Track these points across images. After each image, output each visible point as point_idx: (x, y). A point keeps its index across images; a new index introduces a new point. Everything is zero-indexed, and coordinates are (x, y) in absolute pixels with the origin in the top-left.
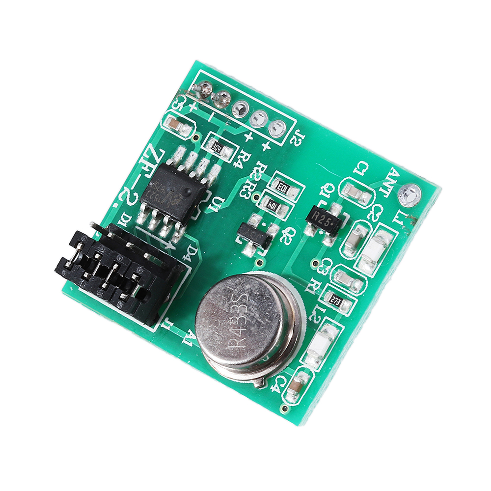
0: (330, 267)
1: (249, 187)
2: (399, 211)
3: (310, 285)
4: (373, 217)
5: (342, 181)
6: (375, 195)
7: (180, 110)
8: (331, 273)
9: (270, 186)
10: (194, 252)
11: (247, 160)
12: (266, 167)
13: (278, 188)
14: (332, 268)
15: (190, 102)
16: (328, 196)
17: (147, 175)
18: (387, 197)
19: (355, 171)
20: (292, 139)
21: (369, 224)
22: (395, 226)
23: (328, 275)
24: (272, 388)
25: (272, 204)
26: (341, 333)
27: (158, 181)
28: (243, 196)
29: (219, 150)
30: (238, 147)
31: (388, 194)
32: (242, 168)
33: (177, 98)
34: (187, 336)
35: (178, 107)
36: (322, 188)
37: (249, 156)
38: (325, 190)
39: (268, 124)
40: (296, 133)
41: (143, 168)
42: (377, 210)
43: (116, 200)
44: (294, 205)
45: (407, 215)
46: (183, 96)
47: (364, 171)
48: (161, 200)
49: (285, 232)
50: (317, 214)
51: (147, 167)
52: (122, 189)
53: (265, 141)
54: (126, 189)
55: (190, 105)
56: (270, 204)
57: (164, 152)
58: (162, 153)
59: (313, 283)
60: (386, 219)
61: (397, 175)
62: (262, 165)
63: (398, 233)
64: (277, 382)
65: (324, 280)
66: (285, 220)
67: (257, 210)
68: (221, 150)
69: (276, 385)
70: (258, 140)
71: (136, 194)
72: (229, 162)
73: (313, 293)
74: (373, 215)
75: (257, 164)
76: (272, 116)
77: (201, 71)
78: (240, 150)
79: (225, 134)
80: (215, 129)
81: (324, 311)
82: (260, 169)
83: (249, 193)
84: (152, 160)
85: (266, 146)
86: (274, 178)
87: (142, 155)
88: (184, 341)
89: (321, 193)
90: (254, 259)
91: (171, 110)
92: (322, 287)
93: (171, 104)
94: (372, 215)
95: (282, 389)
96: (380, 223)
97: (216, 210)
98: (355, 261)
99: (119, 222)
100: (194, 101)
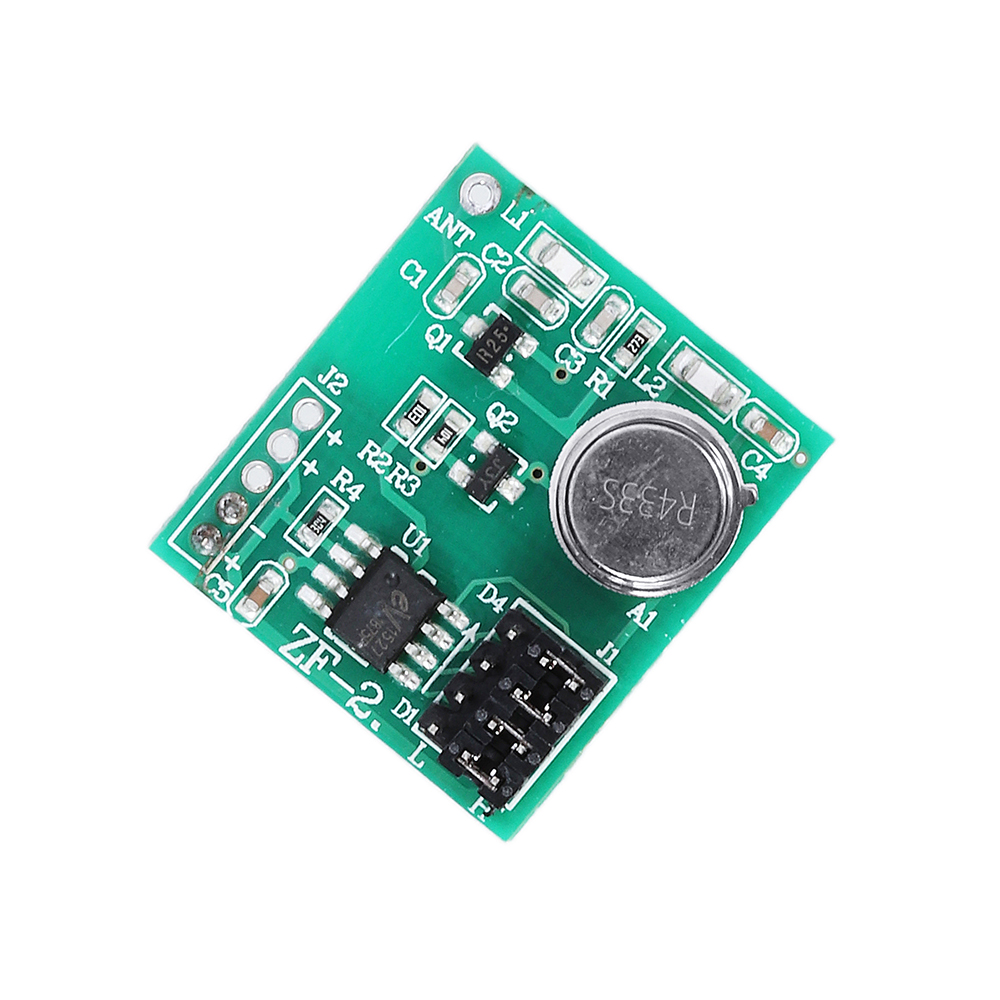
0: (573, 350)
1: (400, 477)
2: (503, 216)
3: (596, 389)
4: (503, 263)
5: (428, 310)
6: (465, 254)
7: (232, 588)
8: (585, 349)
9: (406, 440)
10: (492, 590)
11: (350, 475)
12: (371, 443)
13: (416, 422)
14: (574, 346)
15: (221, 568)
16: (449, 337)
17: (335, 663)
18: (473, 234)
19: (415, 285)
20: (333, 390)
21: (514, 271)
22: (527, 227)
23: (586, 354)
24: (759, 478)
25: (441, 437)
26: (691, 344)
27: (360, 631)
28: (413, 491)
29: (324, 521)
30: (324, 488)
31: (469, 231)
32: (362, 486)
33: (209, 591)
34: (637, 620)
35: (226, 591)
36: (431, 347)
37: (344, 470)
38: (436, 341)
39: (296, 431)
40: (324, 382)
41: (320, 668)
42: (492, 254)
43: (367, 723)
44: (451, 401)
45: (514, 202)
46: (208, 578)
47: (419, 269)
48: (394, 629)
49: (494, 421)
50: (482, 354)
51: (320, 660)
52: (350, 710)
53: (325, 437)
54: (351, 702)
55: (228, 568)
56: (441, 440)
57: (301, 626)
58: (302, 630)
59: (593, 383)
60: (511, 240)
61: (440, 211)
62: (367, 449)
63: (541, 223)
64: (751, 468)
65: (593, 362)
66: (473, 419)
67: (444, 468)
68: (325, 518)
69: (757, 469)
70: (320, 453)
71: (364, 687)
72: (347, 507)
73: (611, 384)
74: (499, 262)
75: (362, 458)
76: (284, 421)
77: (170, 542)
78: (330, 487)
79: (295, 510)
80: (281, 526)
81: (646, 369)
82: (372, 454)
83: (411, 478)
84: (309, 650)
85: (335, 438)
86: (393, 430)
87: (297, 668)
88: (645, 627)
89: (440, 349)
90: (527, 483)
91: (228, 605)
92: (604, 367)
93: (217, 603)
94: (499, 265)
95: (766, 460)
96: (517, 253)
97: (427, 541)
98: (572, 305)
99: (407, 722)
100: (223, 561)
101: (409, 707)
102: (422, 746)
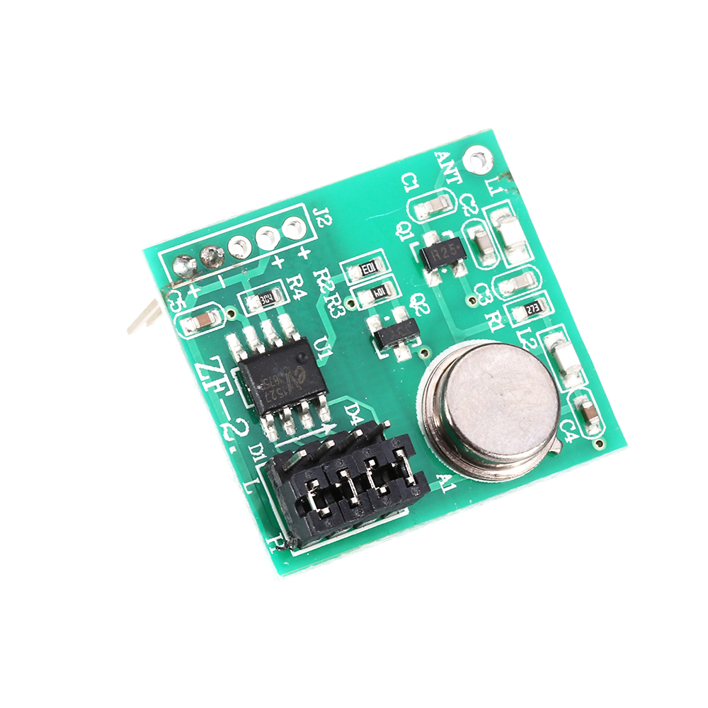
0: (488, 291)
1: (334, 302)
2: (487, 182)
3: (490, 323)
4: (471, 210)
5: (408, 210)
6: (450, 191)
7: (185, 306)
8: (496, 294)
9: (350, 281)
10: (356, 409)
11: (302, 282)
12: (326, 270)
13: (365, 273)
14: (490, 289)
15: (185, 290)
16: (412, 235)
17: (228, 394)
18: (461, 181)
19: (407, 190)
20: (319, 222)
21: (475, 219)
22: (498, 197)
23: (495, 298)
24: (567, 440)
25: (377, 292)
26: (565, 331)
27: (263, 378)
28: (338, 316)
29: (271, 299)
30: (280, 280)
31: (459, 178)
32: (306, 294)
33: (169, 300)
34: (442, 483)
35: (180, 306)
36: (397, 234)
37: (299, 277)
38: (402, 232)
39: (281, 233)
40: (316, 214)
41: (216, 391)
42: (467, 201)
43: (228, 444)
44: (392, 275)
45: (497, 178)
46: (172, 291)
47: (415, 181)
48: (287, 391)
49: (413, 303)
50: (435, 253)
51: (218, 386)
52: (221, 430)
53: (298, 249)
54: (225, 426)
55: (189, 293)
56: (376, 294)
57: (217, 357)
58: (217, 360)
59: (490, 319)
60: (483, 199)
61: (447, 155)
62: (321, 272)
63: (508, 201)
64: (565, 431)
65: (497, 305)
66: (401, 295)
67: (366, 314)
68: (273, 297)
69: (568, 434)
70: (290, 256)
71: (239, 420)
72: (289, 301)
73: (501, 326)
74: (469, 208)
75: (315, 276)
76: (277, 223)
77: (160, 254)
78: (285, 282)
79: (253, 282)
80: (239, 287)
81: (529, 330)
82: (323, 277)
83: (340, 307)
84: (218, 376)
85: (304, 253)
86: (346, 271)
87: (200, 382)
88: (444, 490)
89: (402, 239)
90: (415, 355)
91: (176, 316)
92: (503, 313)
93: (170, 311)
94: (468, 210)
95: (577, 432)
96: (484, 209)
97: (330, 353)
98: (502, 262)
99: (255, 460)
100: (188, 286)
101: (261, 451)
102: (257, 481)
